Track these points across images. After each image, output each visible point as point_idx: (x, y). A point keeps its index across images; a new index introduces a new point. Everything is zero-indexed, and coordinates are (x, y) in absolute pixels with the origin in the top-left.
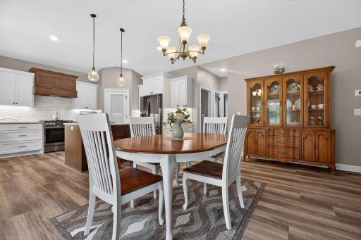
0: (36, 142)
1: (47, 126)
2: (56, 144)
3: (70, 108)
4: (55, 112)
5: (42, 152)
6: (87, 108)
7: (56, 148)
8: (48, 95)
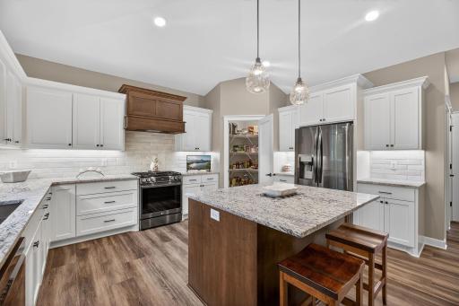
0: (126, 212)
1: (144, 184)
2: (168, 212)
3: (172, 150)
4: (154, 158)
5: (136, 229)
6: (197, 149)
7: (168, 219)
8: (144, 131)
